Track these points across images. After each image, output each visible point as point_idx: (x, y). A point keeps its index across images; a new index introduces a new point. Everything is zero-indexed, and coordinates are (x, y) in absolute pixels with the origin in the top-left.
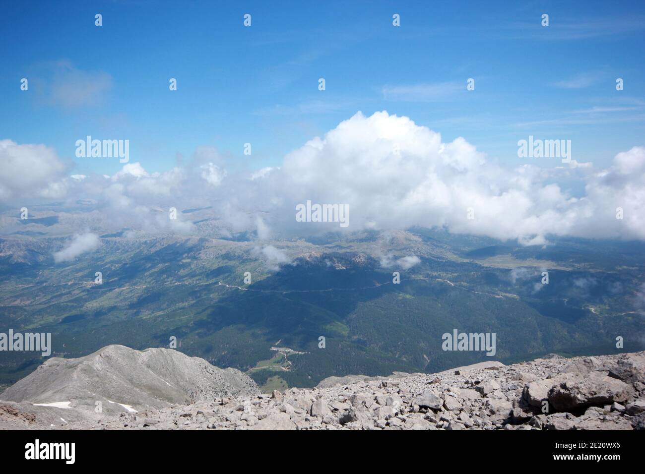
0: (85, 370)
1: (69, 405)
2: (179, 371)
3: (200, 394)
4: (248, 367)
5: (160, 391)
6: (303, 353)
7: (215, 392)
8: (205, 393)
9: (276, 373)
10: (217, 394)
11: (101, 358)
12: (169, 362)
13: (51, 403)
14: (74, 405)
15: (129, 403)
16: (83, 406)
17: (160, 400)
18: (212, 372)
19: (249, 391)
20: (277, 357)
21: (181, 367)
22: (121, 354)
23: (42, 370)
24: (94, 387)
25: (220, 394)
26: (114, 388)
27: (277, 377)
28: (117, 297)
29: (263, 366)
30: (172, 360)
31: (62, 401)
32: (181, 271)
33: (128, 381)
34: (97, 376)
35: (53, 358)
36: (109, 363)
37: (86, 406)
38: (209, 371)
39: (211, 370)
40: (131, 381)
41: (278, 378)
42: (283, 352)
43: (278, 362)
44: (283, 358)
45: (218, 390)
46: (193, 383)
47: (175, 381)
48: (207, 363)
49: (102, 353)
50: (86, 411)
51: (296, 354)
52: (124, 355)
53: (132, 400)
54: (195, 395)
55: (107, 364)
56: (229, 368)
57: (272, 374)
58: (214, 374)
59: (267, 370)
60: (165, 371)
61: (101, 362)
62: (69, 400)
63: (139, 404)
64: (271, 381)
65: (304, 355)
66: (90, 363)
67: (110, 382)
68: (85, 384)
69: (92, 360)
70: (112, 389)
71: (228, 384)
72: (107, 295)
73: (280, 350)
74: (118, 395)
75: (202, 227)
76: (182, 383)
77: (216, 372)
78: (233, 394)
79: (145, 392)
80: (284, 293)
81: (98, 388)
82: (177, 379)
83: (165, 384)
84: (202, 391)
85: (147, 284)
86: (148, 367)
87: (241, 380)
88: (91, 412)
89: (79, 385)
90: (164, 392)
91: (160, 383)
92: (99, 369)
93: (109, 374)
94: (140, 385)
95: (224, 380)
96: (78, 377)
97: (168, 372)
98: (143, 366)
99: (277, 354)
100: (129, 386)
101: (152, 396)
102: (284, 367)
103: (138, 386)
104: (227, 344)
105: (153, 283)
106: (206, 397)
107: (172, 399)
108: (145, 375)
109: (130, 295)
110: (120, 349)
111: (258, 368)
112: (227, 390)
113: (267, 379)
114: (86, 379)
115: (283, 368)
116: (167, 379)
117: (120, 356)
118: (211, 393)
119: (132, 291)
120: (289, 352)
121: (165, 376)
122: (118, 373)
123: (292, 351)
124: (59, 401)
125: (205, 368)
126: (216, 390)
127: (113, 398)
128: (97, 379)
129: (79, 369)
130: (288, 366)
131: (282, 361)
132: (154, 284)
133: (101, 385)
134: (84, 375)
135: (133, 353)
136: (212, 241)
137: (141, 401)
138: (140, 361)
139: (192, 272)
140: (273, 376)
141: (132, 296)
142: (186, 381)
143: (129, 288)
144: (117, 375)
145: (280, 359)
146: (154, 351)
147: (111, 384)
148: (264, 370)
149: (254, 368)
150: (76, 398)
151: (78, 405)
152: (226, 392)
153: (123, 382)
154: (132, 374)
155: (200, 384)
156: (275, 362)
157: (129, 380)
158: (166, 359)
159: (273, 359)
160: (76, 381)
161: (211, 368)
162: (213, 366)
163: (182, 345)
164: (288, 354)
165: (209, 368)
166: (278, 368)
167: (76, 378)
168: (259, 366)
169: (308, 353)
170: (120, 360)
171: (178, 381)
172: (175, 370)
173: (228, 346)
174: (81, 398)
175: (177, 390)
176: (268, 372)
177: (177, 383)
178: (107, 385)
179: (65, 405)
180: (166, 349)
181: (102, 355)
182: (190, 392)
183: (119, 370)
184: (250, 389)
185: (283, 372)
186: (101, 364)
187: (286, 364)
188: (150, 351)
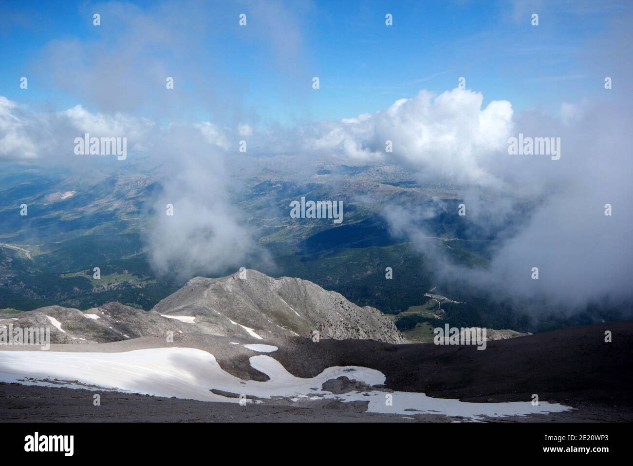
0: (216, 290)
1: (194, 320)
2: (310, 302)
3: (329, 328)
4: (399, 310)
5: (287, 319)
6: (458, 303)
7: (346, 328)
8: (334, 327)
9: (426, 320)
10: (347, 330)
11: (234, 280)
12: (302, 292)
13: (178, 316)
14: (198, 321)
15: (252, 327)
16: (205, 323)
17: (285, 328)
18: (347, 308)
19: (385, 332)
20: (431, 304)
21: (313, 298)
22: (254, 279)
23: (187, 287)
24: (221, 307)
25: (351, 330)
26: (240, 310)
27: (425, 324)
28: (287, 234)
29: (413, 311)
30: (305, 291)
31: (188, 316)
32: (347, 214)
33: (256, 306)
34: (226, 296)
35: (198, 277)
36: (241, 286)
37: (208, 323)
38: (344, 307)
39: (347, 306)
40: (259, 306)
41: (428, 325)
42: (437, 299)
43: (430, 309)
44: (437, 305)
45: (349, 326)
46: (323, 316)
47: (306, 311)
48: (343, 299)
49: (235, 276)
50: (207, 328)
51: (450, 303)
52: (256, 280)
53: (256, 324)
54: (323, 328)
55: (239, 286)
56: (368, 306)
57: (421, 319)
58: (350, 310)
59: (418, 315)
60: (296, 301)
61: (233, 284)
62: (195, 316)
63: (262, 329)
64: (419, 326)
65: (459, 304)
66: (222, 283)
67: (238, 304)
68: (213, 302)
69: (224, 281)
70: (238, 311)
71: (364, 322)
72: (279, 232)
73: (434, 297)
74: (242, 317)
75: (372, 173)
76: (311, 315)
77: (352, 308)
78: (366, 333)
79: (271, 318)
80: (447, 240)
81: (225, 308)
82: (307, 310)
83: (293, 313)
84: (332, 325)
85: (314, 224)
86: (280, 294)
87: (379, 320)
88: (211, 330)
89: (207, 302)
90: (290, 321)
91: (288, 311)
92: (231, 291)
93: (237, 296)
94: (267, 311)
95: (358, 318)
96: (208, 295)
97: (299, 302)
98: (274, 293)
99: (430, 301)
100: (256, 311)
101: (278, 323)
102: (437, 315)
103: (265, 311)
104: (382, 286)
105: (320, 223)
106: (335, 332)
107: (297, 329)
108: (274, 302)
109: (300, 233)
110: (254, 274)
111: (410, 313)
112: (359, 328)
113: (416, 324)
114: (215, 298)
115: (435, 315)
116: (297, 309)
117: (252, 280)
118: (341, 328)
119: (301, 229)
120: (444, 300)
121: (295, 305)
122: (248, 297)
123: (447, 299)
124: (186, 315)
125: (341, 303)
126: (347, 326)
127: (238, 320)
128: (225, 300)
129: (210, 288)
130: (440, 314)
131: (435, 308)
132: (321, 225)
133: (228, 306)
134: (214, 294)
135: (266, 280)
136: (379, 186)
137: (264, 326)
138: (272, 288)
139: (356, 215)
140: (423, 322)
141: (300, 234)
142: (316, 313)
143: (299, 227)
144: (246, 298)
145: (432, 306)
146: (289, 280)
147: (238, 306)
148: (416, 315)
149: (405, 313)
150: (201, 314)
151: (202, 321)
152: (358, 330)
153: (251, 307)
154: (262, 299)
155: (330, 318)
156: (427, 309)
157: (258, 305)
158: (299, 289)
159: (426, 305)
160: (205, 299)
161: (347, 303)
162: (350, 303)
163: (339, 283)
164: (442, 302)
165: (345, 304)
166: (429, 314)
167: (206, 296)
168: (410, 311)
169: (463, 303)
170: (252, 285)
171: (307, 312)
172: (307, 301)
173: (382, 288)
174: (206, 315)
175: (305, 321)
176: (418, 317)
177: (307, 315)
178: (234, 307)
179: (190, 319)
180: (302, 280)
181: (235, 277)
182: (318, 324)
183: (250, 294)
184: (386, 330)
185: (434, 319)
186: (232, 286)
187: (439, 312)
188: (283, 280)
